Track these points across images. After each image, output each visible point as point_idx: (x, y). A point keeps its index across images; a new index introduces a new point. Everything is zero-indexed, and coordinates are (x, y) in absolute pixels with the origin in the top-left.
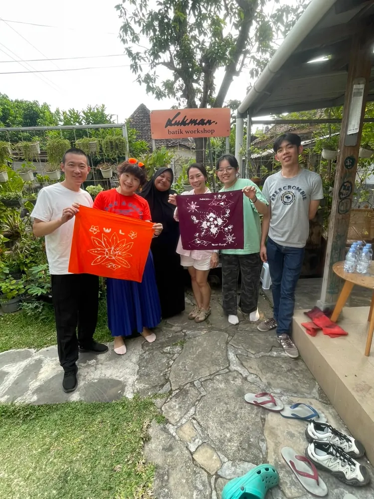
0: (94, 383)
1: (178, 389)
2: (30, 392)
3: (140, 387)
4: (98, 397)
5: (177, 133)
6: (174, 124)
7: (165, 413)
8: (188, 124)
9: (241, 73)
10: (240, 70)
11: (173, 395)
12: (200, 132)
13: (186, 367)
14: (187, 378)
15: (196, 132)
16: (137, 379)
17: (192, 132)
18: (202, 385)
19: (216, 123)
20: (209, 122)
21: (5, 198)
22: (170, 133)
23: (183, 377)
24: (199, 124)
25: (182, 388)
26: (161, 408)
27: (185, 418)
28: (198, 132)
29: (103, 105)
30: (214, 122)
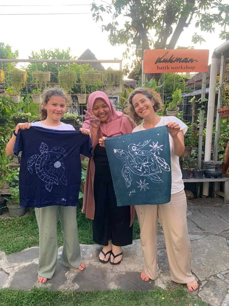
0: (123, 275)
1: (205, 280)
2: (69, 281)
3: (168, 279)
4: (134, 287)
5: (165, 68)
6: (163, 62)
7: (204, 299)
8: (174, 61)
9: (189, 25)
10: (189, 23)
11: (203, 285)
12: (183, 68)
13: (203, 263)
14: (208, 272)
15: (180, 68)
16: (161, 272)
17: (176, 68)
18: (225, 277)
19: (197, 61)
20: (192, 61)
21: (16, 117)
22: (158, 68)
23: (205, 271)
24: (183, 62)
25: (208, 279)
26: (197, 296)
27: (225, 303)
28: (182, 68)
29: (69, 47)
30: (195, 60)
